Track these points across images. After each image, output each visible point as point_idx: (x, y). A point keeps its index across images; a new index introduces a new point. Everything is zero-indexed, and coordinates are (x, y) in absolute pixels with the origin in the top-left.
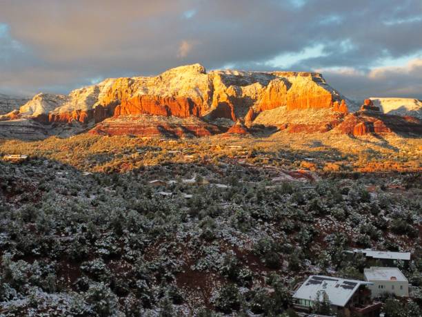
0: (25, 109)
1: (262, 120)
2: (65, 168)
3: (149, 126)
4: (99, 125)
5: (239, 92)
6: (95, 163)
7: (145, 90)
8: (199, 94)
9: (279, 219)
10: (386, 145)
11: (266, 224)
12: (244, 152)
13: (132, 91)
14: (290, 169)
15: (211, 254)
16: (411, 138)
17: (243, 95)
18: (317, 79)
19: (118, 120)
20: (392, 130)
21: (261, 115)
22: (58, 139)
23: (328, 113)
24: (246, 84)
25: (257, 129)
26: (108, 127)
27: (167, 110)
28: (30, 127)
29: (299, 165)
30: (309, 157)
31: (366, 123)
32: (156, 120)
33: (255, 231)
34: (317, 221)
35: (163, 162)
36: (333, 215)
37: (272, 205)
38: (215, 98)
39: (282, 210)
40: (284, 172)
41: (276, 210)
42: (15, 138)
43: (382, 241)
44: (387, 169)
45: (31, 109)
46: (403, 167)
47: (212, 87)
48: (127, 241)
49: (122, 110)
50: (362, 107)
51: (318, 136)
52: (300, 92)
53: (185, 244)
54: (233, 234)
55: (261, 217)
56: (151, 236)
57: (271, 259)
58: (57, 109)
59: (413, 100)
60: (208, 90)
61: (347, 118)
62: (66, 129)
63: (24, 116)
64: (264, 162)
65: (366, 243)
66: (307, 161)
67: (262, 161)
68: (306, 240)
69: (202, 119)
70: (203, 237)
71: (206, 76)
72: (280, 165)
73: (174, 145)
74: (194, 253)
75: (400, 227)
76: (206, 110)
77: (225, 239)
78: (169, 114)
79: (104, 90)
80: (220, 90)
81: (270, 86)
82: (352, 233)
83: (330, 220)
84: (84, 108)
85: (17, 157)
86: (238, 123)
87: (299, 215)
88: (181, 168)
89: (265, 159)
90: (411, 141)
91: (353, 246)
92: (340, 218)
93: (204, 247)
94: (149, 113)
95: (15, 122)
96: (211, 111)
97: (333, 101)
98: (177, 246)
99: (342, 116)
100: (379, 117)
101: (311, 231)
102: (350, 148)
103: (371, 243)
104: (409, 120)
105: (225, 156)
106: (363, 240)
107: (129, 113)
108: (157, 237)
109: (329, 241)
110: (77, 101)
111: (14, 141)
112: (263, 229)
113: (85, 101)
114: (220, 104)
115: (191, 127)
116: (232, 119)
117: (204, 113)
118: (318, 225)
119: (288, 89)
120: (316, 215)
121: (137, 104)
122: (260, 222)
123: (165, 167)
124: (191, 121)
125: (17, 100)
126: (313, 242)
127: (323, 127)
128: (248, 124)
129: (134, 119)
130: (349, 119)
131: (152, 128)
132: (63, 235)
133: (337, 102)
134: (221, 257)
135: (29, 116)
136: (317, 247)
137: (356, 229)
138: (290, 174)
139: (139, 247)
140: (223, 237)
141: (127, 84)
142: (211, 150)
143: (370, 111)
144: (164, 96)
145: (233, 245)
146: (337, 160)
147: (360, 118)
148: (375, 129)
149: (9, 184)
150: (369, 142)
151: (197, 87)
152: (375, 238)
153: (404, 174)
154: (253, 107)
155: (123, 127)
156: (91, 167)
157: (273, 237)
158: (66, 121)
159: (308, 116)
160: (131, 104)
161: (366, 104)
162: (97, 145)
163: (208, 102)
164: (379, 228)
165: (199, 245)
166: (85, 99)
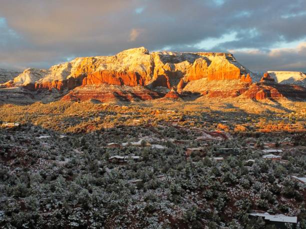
0: (17, 79)
1: (190, 88)
2: (46, 132)
3: (107, 93)
4: (71, 91)
5: (173, 68)
6: (69, 124)
7: (105, 66)
8: (144, 69)
9: (201, 189)
10: (279, 106)
11: (192, 193)
12: (176, 117)
13: (95, 67)
14: (209, 130)
15: (152, 223)
16: (298, 101)
17: (176, 70)
18: (230, 58)
19: (85, 88)
20: (284, 95)
21: (189, 85)
22: (42, 104)
23: (238, 83)
24: (178, 62)
25: (186, 95)
26: (78, 93)
27: (121, 81)
28: (22, 93)
29: (216, 127)
30: (224, 120)
31: (265, 91)
32: (113, 88)
33: (184, 199)
34: (229, 189)
35: (118, 125)
36: (241, 184)
37: (197, 177)
38: (155, 72)
39: (204, 181)
40: (206, 132)
41: (200, 181)
42: (11, 102)
43: (276, 203)
44: (280, 129)
45: (22, 80)
46: (292, 129)
47: (153, 64)
48: (91, 215)
49: (88, 81)
50: (262, 79)
51: (230, 100)
52: (217, 68)
53: (134, 216)
54: (169, 207)
55: (189, 188)
56: (109, 210)
57: (196, 226)
58: (41, 80)
59: (299, 73)
60: (150, 66)
61: (251, 87)
62: (47, 94)
63: (17, 85)
64: (191, 124)
65: (265, 206)
66: (222, 123)
67: (190, 124)
68: (221, 206)
69: (146, 87)
70: (146, 209)
71: (149, 56)
72: (203, 127)
73: (126, 110)
74: (140, 223)
75: (290, 193)
76: (149, 81)
77: (162, 211)
78: (122, 84)
79: (75, 66)
80: (158, 66)
81: (195, 63)
82: (255, 198)
83: (239, 188)
84: (61, 79)
85: (12, 125)
86: (172, 90)
87: (216, 186)
88: (131, 130)
89: (192, 122)
90: (298, 104)
91: (255, 209)
92: (246, 187)
93: (148, 218)
94: (107, 83)
95: (10, 90)
96: (152, 81)
97: (241, 74)
98: (128, 218)
99: (248, 85)
100: (275, 86)
101: (225, 198)
102: (253, 109)
103: (268, 205)
104: (296, 88)
105: (163, 120)
106: (263, 205)
107: (93, 83)
108: (114, 211)
109: (238, 206)
110: (55, 74)
111: (9, 105)
112: (190, 198)
113: (61, 74)
114: (159, 76)
115: (138, 93)
116: (168, 87)
117: (147, 83)
118: (230, 193)
119: (208, 66)
120: (228, 185)
121: (99, 76)
122: (188, 192)
123: (119, 130)
124: (138, 89)
125: (11, 73)
126: (226, 207)
127: (234, 93)
128: (179, 91)
129: (97, 87)
130: (253, 88)
131: (110, 94)
132: (45, 211)
133: (244, 75)
134: (160, 226)
135: (20, 85)
136: (229, 210)
137: (258, 195)
138: (210, 134)
139: (100, 219)
140: (161, 209)
141: (91, 62)
142: (152, 114)
143: (268, 82)
144: (118, 71)
145: (168, 215)
146: (244, 122)
147: (261, 87)
148: (272, 95)
149: (6, 151)
150: (267, 104)
151: (143, 64)
152: (272, 202)
153: (292, 133)
154: (183, 79)
155: (88, 94)
156: (65, 128)
157: (197, 204)
158: (47, 88)
159: (223, 85)
160: (95, 77)
161: (265, 77)
162: (70, 109)
163: (150, 75)
164: (274, 193)
165: (144, 217)
166: (61, 73)
